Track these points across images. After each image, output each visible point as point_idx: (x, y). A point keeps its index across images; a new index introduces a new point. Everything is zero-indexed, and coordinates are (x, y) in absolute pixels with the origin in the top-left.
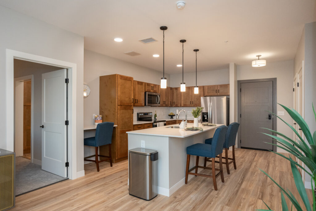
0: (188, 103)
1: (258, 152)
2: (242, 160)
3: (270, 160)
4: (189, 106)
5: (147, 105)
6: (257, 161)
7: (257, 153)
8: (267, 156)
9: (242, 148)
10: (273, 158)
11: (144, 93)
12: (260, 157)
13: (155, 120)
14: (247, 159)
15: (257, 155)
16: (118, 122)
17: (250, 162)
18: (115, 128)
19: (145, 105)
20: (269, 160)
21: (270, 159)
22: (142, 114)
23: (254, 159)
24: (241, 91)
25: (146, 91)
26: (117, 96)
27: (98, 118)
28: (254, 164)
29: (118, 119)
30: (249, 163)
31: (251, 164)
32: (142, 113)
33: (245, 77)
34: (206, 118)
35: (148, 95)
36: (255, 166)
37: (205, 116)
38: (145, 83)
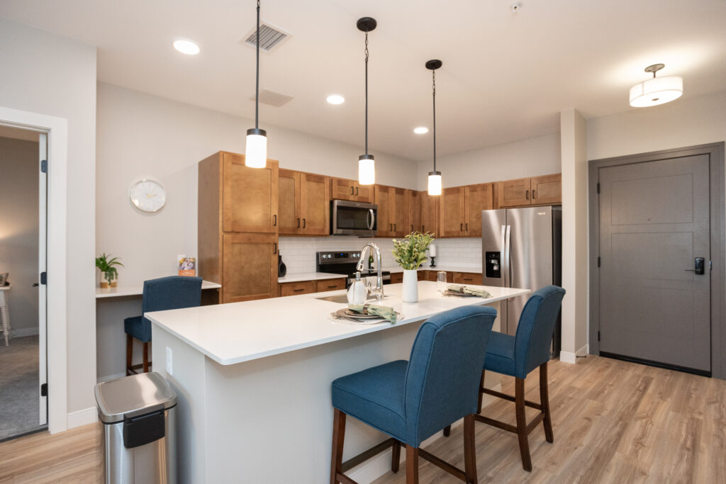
0: (456, 228)
1: (655, 373)
2: (593, 403)
3: (701, 418)
4: (458, 237)
5: (335, 232)
6: (649, 416)
7: (652, 379)
8: (689, 397)
9: (603, 354)
10: (712, 407)
11: (327, 204)
12: (663, 396)
13: (369, 271)
14: (610, 405)
15: (650, 390)
16: (224, 275)
17: (621, 419)
18: (218, 292)
19: (331, 232)
20: (697, 416)
21: (700, 413)
22: (329, 256)
23: (637, 404)
24: (599, 192)
25: (334, 197)
26: (223, 209)
27: (186, 265)
28: (635, 429)
29: (224, 270)
30: (617, 424)
31: (625, 427)
32: (327, 253)
33: (611, 148)
34: (495, 268)
35: (339, 207)
36: (639, 443)
37: (493, 261)
38: (331, 180)
